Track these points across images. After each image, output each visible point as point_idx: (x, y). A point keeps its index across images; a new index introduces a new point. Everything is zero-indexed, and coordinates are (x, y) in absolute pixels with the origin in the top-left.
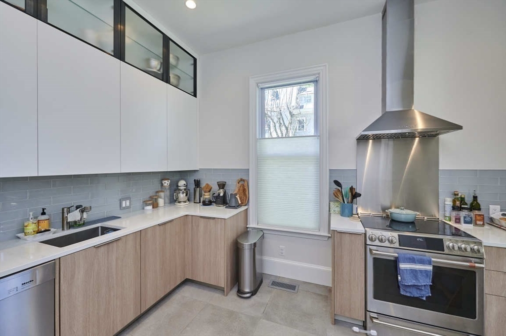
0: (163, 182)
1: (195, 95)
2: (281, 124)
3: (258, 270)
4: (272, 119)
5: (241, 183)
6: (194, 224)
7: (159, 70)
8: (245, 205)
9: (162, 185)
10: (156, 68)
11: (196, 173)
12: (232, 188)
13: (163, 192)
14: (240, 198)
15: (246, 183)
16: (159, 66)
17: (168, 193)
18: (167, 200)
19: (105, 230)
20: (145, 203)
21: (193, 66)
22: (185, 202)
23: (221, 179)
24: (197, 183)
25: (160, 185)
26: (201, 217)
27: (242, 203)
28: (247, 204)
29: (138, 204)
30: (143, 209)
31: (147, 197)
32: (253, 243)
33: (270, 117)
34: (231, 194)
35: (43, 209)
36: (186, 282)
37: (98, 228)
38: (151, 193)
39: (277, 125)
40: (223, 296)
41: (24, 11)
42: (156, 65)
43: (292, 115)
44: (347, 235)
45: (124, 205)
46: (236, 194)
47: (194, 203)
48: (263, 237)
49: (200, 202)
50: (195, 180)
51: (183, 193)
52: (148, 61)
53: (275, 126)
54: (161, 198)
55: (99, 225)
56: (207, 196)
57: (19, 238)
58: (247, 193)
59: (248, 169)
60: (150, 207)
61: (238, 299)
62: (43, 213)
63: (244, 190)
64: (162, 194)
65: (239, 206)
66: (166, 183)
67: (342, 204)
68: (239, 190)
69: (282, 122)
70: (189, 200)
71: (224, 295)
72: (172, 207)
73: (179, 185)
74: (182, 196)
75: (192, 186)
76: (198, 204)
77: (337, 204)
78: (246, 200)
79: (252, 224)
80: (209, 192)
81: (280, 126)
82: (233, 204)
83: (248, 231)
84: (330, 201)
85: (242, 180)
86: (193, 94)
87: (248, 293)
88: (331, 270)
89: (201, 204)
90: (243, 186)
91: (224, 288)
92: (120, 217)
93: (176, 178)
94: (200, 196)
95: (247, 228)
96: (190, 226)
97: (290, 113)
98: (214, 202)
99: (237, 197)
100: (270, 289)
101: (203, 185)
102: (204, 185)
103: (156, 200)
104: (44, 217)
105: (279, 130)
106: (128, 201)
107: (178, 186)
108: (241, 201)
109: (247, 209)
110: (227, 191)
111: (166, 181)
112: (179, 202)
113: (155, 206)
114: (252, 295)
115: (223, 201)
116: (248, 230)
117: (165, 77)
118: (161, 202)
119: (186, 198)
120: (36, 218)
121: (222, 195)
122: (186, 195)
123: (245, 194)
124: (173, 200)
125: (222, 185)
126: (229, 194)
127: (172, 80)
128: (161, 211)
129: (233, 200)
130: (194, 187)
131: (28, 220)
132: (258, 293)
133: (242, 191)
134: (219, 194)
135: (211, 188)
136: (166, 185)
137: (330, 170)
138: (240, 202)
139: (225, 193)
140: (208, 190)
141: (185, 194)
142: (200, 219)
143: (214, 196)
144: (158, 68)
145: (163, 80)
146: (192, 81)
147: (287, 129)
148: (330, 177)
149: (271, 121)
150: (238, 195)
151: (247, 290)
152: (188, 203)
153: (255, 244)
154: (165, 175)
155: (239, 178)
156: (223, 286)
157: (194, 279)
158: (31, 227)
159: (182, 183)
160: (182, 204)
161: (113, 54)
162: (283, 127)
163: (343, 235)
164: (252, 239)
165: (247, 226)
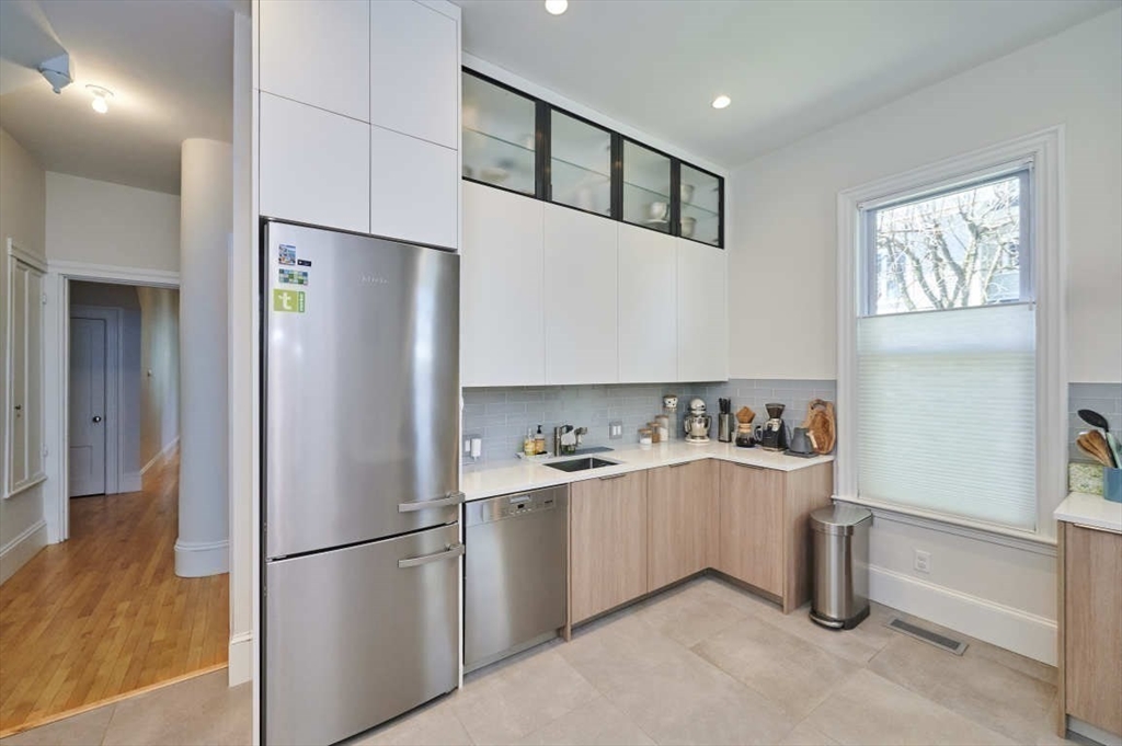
0: (667, 400)
1: (721, 246)
2: (941, 260)
3: (857, 590)
4: (908, 252)
5: (820, 408)
6: (723, 475)
7: (664, 219)
8: (827, 454)
9: (665, 406)
10: (659, 215)
11: (723, 386)
12: (798, 416)
13: (667, 417)
14: (817, 438)
15: (829, 410)
16: (665, 212)
17: (673, 419)
18: (673, 433)
19: (598, 463)
20: (642, 433)
21: (717, 193)
22: (702, 438)
23: (776, 400)
24: (725, 406)
25: (661, 405)
26: (738, 464)
27: (821, 448)
28: (833, 450)
29: (632, 434)
30: (639, 442)
31: (642, 424)
32: (845, 525)
33: (901, 246)
34: (797, 430)
35: (539, 427)
36: (711, 574)
37: (589, 459)
38: (649, 417)
39: (927, 265)
40: (780, 614)
41: (534, 197)
42: (660, 211)
43: (978, 232)
44: (1107, 537)
45: (615, 433)
46: (807, 430)
47: (720, 441)
48: (870, 520)
49: (730, 441)
50: (720, 400)
51: (700, 422)
52: (648, 207)
53: (919, 269)
54: (664, 427)
55: (590, 456)
56: (746, 430)
57: (519, 457)
58: (832, 428)
59: (835, 381)
60: (649, 441)
61: (812, 625)
62: (539, 432)
63: (825, 421)
64: (665, 421)
65: (813, 453)
66: (672, 403)
67: (1109, 473)
68: (814, 422)
69: (941, 254)
70: (708, 435)
71: (782, 611)
72: (681, 445)
73: (693, 407)
74: (698, 427)
75: (715, 412)
76: (727, 444)
77: (1094, 470)
78: (829, 444)
79: (843, 494)
80: (750, 421)
81: (937, 266)
82: (802, 448)
83: (834, 506)
84: (1071, 461)
85: (819, 402)
86: (716, 244)
87: (835, 621)
88: (1056, 627)
89: (734, 443)
90: (823, 414)
91: (782, 599)
92: (611, 450)
93: (686, 394)
94: (732, 429)
95: (832, 500)
96: (717, 476)
97: (972, 227)
98: (758, 442)
99: (811, 434)
100: (889, 631)
101: (736, 408)
102: (739, 410)
103: (656, 428)
104: (539, 436)
105: (934, 278)
106: (619, 427)
107: (690, 409)
108: (818, 444)
109: (832, 462)
110: (786, 424)
111: (671, 400)
112: (693, 437)
113: (656, 440)
114: (843, 628)
115: (777, 440)
116: (835, 503)
117: (673, 228)
118: (664, 433)
119: (705, 432)
120: (533, 436)
121: (775, 429)
122: (706, 426)
123: (827, 431)
124: (683, 434)
125: (776, 412)
126: (792, 429)
127: (685, 229)
128: (664, 448)
129: (801, 441)
130: (719, 412)
131: (527, 437)
132: (856, 629)
133: (820, 425)
134: (770, 428)
135: (754, 415)
136: (670, 406)
137: (1071, 385)
138: (815, 446)
139: (782, 426)
140: (747, 419)
141: (703, 424)
142: (735, 467)
143: (759, 432)
144: (663, 215)
145: (670, 234)
146: (716, 221)
147: (960, 272)
148: (1071, 400)
149: (908, 257)
150: (812, 432)
151: (834, 615)
152: (707, 440)
153: (850, 529)
154: (670, 389)
155: (814, 398)
156: (781, 595)
157: (724, 571)
158: (530, 447)
159: (697, 404)
160: (699, 440)
161: (609, 215)
162: (948, 267)
163: (1093, 536)
164: (844, 519)
165: (833, 497)
